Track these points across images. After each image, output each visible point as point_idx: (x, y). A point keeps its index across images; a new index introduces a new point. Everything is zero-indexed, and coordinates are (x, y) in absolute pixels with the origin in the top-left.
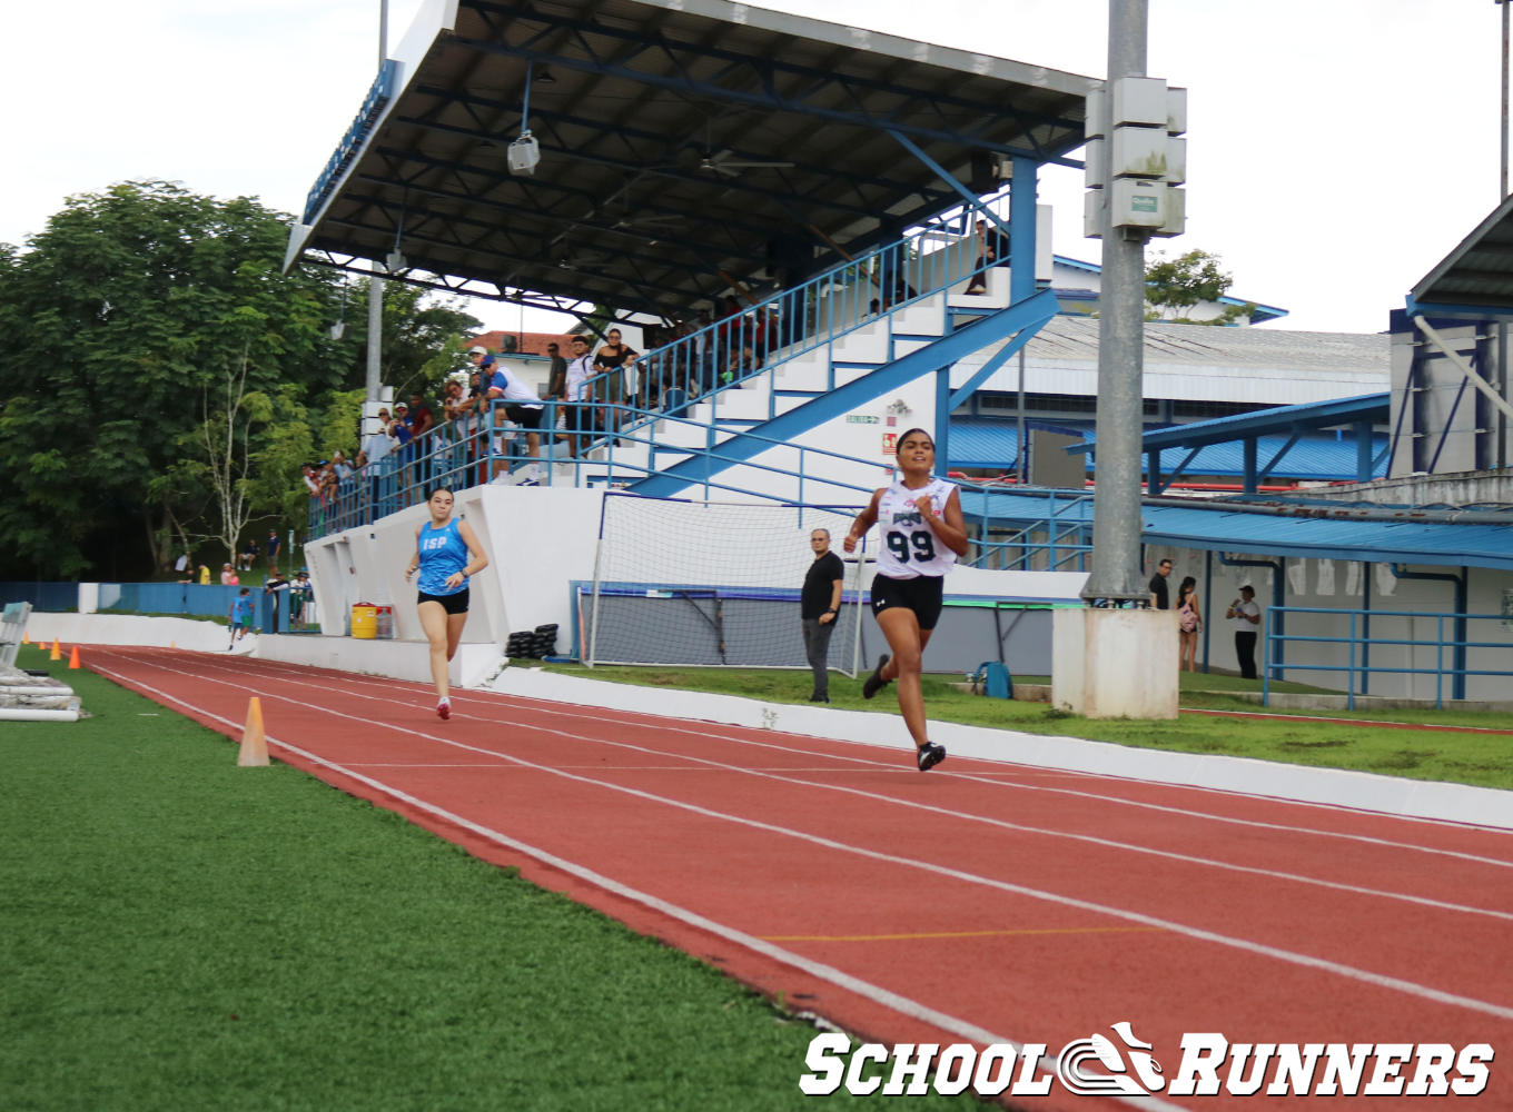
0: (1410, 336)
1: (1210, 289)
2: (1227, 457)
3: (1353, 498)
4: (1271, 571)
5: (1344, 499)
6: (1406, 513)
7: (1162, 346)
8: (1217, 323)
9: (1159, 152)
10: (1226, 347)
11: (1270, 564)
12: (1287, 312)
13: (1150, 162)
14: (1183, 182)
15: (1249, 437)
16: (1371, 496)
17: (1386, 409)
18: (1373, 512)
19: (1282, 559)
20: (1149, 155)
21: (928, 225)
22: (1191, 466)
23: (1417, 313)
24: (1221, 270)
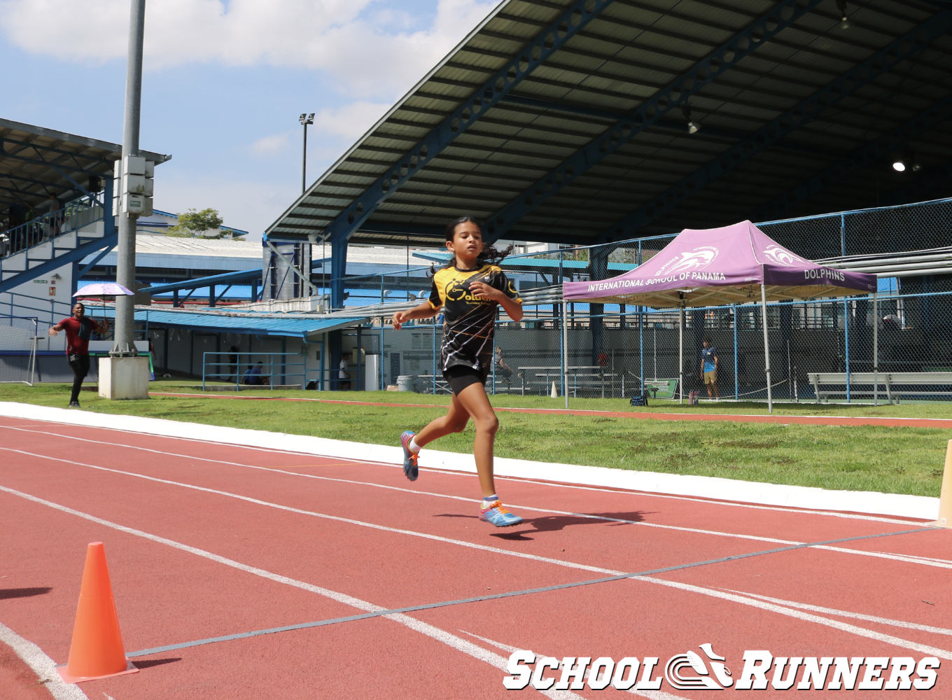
0: (269, 249)
1: (215, 223)
2: (204, 292)
3: (248, 309)
4: (215, 339)
5: (244, 309)
6: (266, 315)
7: (188, 247)
8: (217, 237)
9: (141, 185)
10: (215, 248)
11: (214, 335)
12: (247, 233)
13: (138, 188)
14: (152, 196)
15: (212, 285)
16: (254, 308)
17: (261, 276)
18: (254, 315)
19: (220, 333)
20: (137, 185)
21: (75, 203)
22: (192, 295)
23: (268, 240)
24: (218, 217)
